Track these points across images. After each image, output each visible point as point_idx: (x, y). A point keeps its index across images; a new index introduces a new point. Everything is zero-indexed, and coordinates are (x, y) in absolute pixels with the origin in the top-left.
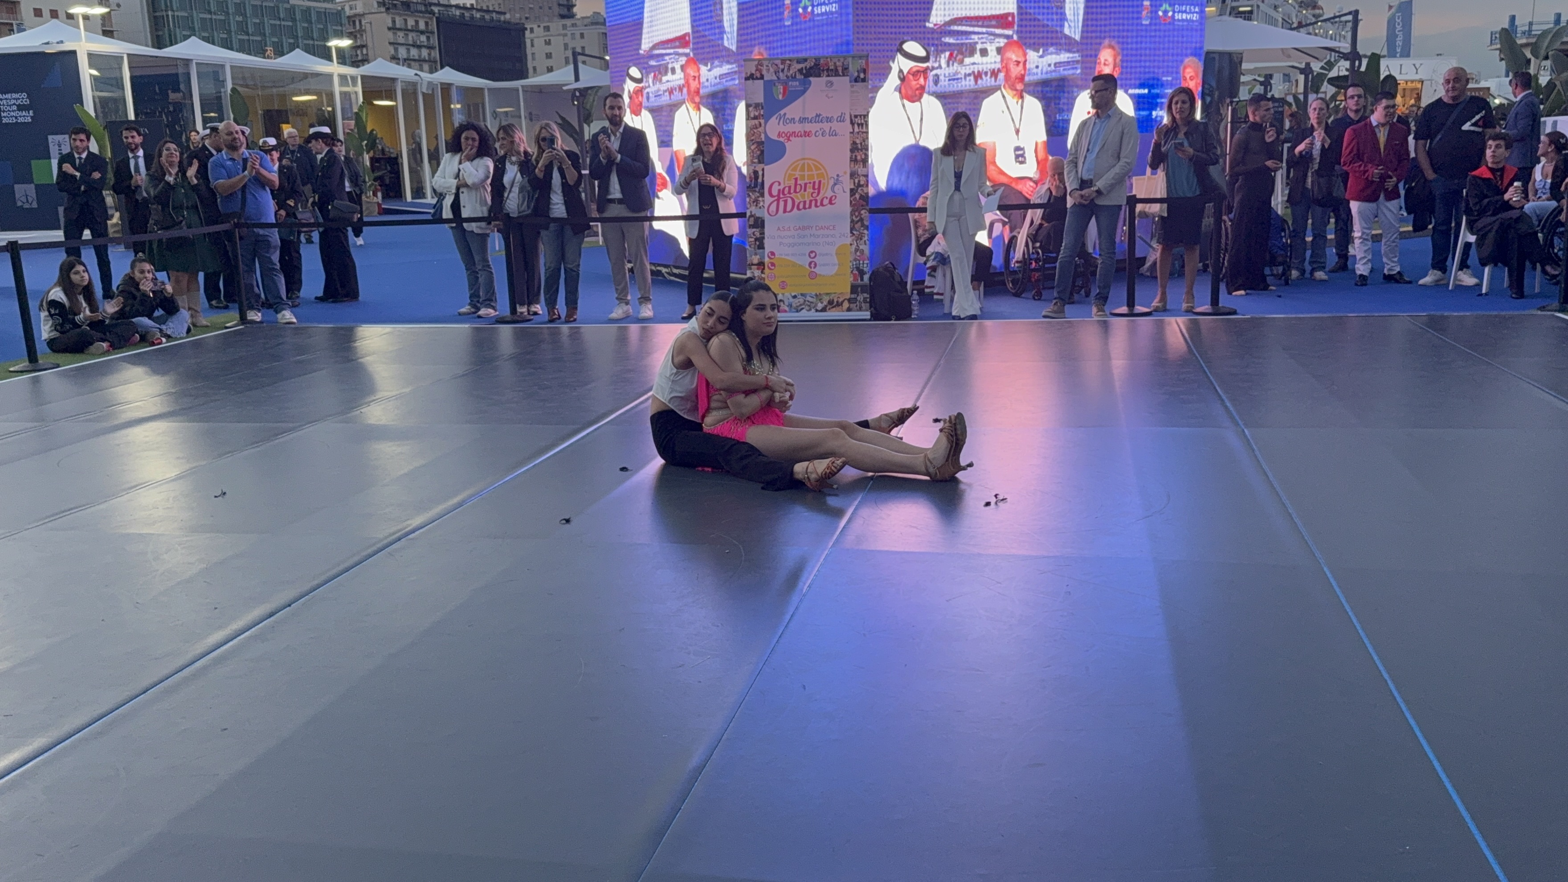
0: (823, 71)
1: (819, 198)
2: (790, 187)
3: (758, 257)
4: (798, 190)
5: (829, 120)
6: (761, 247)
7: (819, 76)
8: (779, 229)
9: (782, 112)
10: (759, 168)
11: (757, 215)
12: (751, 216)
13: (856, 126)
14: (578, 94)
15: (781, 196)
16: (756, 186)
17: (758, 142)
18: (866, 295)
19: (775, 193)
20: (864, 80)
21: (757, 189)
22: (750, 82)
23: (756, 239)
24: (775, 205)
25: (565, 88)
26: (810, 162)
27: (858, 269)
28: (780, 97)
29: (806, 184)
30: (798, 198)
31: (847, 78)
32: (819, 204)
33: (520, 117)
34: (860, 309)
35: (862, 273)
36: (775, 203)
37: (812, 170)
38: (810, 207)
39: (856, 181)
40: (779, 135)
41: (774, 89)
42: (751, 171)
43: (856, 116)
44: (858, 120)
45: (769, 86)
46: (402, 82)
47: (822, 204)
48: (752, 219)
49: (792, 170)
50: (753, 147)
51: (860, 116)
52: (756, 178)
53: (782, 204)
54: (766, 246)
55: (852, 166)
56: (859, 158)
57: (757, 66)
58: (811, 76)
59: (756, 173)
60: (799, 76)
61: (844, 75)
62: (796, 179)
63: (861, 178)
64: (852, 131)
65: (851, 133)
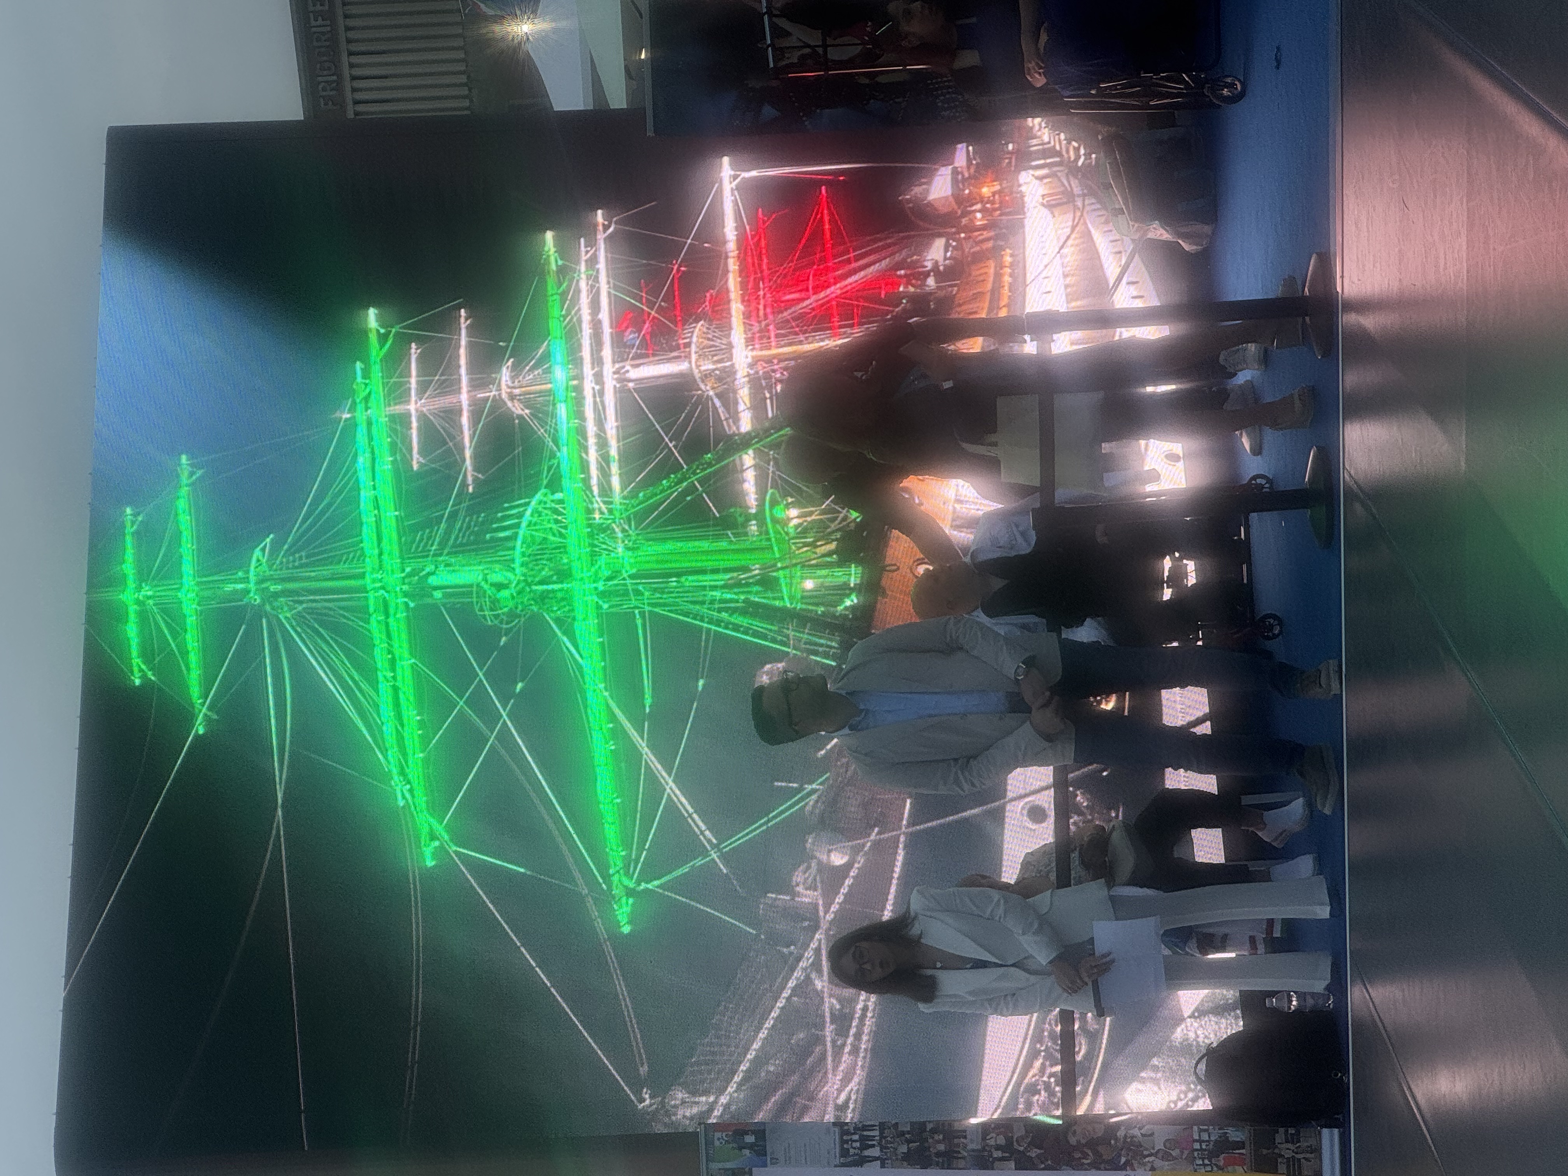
13: (867, 1153)
18: (1280, 1137)
27: (1213, 1154)
34: (1317, 1151)
35: (1223, 1146)
39: (997, 1154)
43: (844, 1153)
51: (843, 1142)
55: (962, 1163)
56: (942, 1147)
63: (992, 1142)
64: (879, 1162)
65: (883, 1166)
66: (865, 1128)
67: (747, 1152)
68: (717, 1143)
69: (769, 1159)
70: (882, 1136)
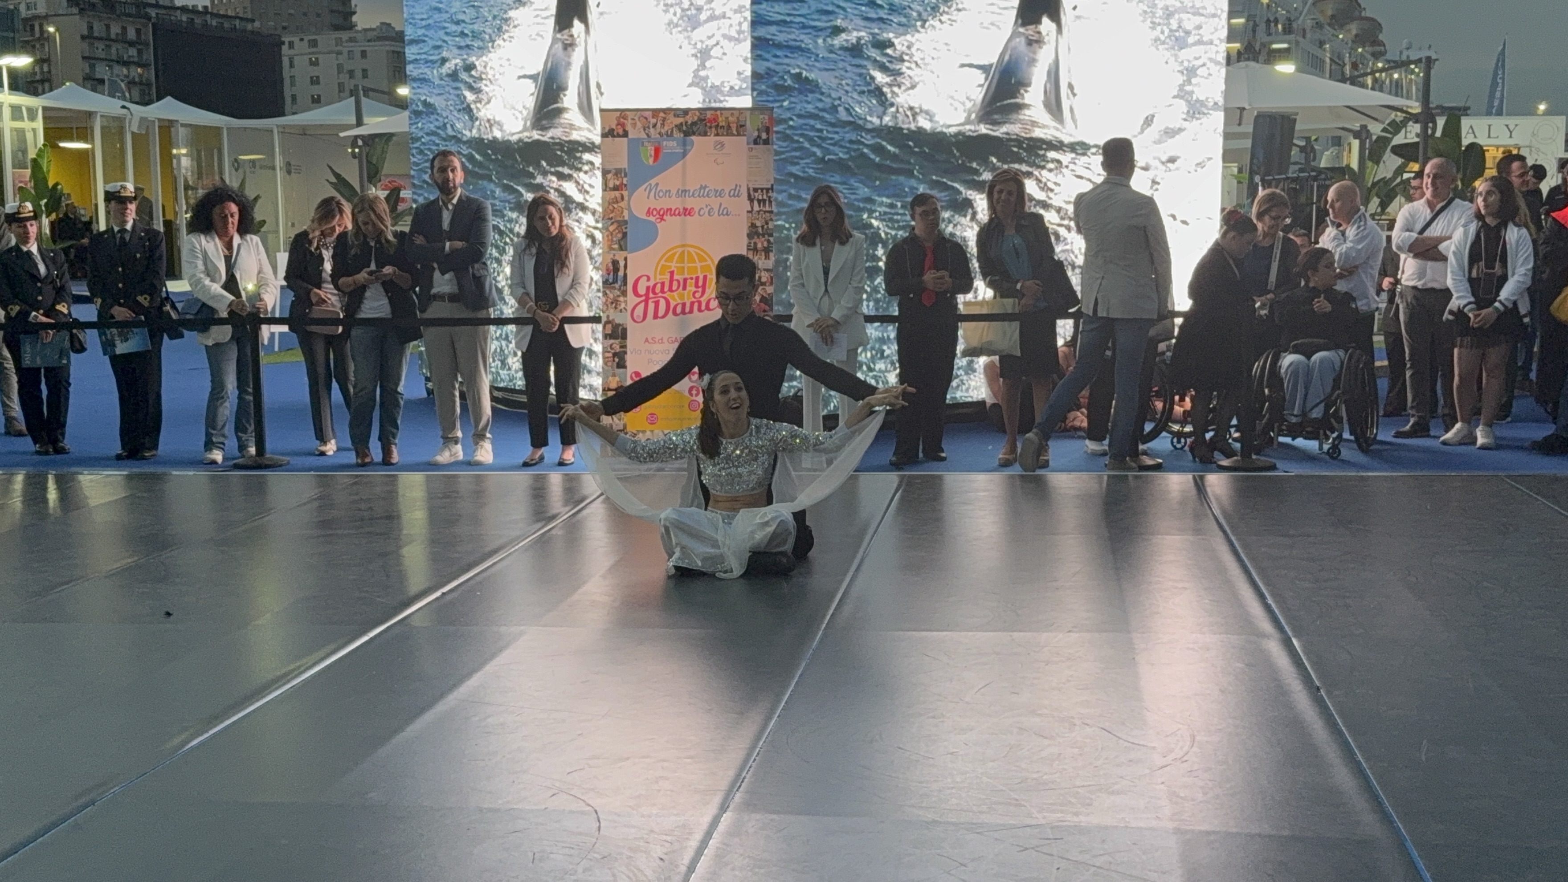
0: (711, 127)
1: (704, 300)
2: (663, 284)
3: (617, 379)
4: (674, 288)
5: (719, 194)
6: (622, 365)
7: (705, 134)
8: (647, 340)
9: (653, 182)
10: (620, 256)
11: (617, 321)
12: (607, 322)
13: (756, 203)
14: (360, 143)
15: (651, 295)
16: (615, 281)
17: (617, 221)
19: (642, 290)
20: (766, 142)
21: (617, 286)
22: (610, 139)
23: (615, 355)
24: (641, 307)
25: (342, 135)
26: (691, 249)
28: (651, 160)
29: (685, 280)
30: (675, 299)
31: (745, 138)
32: (703, 307)
33: (273, 168)
36: (643, 305)
37: (695, 262)
38: (691, 311)
40: (649, 212)
41: (641, 148)
42: (610, 261)
43: (756, 190)
44: (758, 195)
45: (635, 147)
46: (101, 116)
47: (708, 308)
48: (609, 326)
49: (666, 261)
50: (611, 228)
51: (762, 190)
52: (616, 269)
53: (651, 306)
54: (628, 364)
56: (759, 246)
57: (618, 119)
58: (694, 134)
59: (615, 263)
60: (678, 135)
61: (739, 135)
62: (672, 273)
63: (763, 274)
64: (750, 209)
65: (748, 212)
66: (770, 202)
67: (756, 134)
68: (761, 117)
69: (753, 146)
70: (765, 212)
